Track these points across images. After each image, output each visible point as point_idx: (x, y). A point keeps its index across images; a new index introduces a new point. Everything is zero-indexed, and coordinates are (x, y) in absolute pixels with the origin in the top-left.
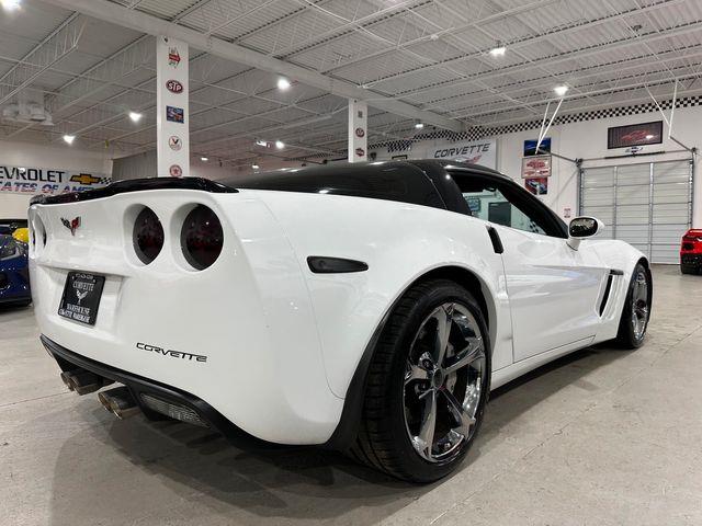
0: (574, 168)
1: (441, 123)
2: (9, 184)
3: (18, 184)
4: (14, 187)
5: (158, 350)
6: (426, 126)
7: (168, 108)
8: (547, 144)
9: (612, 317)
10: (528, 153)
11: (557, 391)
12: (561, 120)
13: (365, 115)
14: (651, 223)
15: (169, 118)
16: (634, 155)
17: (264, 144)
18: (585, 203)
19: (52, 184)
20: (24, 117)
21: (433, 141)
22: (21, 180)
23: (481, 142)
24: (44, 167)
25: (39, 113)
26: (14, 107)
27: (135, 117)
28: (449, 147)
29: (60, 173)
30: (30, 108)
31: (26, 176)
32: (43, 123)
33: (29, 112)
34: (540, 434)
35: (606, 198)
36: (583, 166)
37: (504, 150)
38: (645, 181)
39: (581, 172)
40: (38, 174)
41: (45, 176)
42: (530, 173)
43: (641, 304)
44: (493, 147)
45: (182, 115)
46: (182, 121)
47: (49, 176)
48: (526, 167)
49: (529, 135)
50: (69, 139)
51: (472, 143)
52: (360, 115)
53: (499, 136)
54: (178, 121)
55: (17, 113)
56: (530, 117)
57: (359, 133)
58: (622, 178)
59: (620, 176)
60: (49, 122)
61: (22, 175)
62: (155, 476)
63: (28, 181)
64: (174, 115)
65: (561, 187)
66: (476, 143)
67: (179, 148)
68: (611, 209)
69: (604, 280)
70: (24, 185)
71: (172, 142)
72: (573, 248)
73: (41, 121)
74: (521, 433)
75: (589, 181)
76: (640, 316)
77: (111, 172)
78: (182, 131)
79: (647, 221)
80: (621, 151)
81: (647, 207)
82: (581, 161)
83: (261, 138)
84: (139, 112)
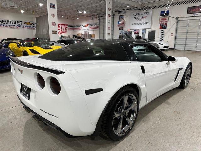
0: (176, 20)
1: (135, 5)
2: (7, 25)
3: (9, 25)
4: (8, 26)
5: (46, 112)
6: (130, 6)
7: (50, 4)
8: (168, 12)
9: (178, 81)
10: (162, 15)
11: (159, 105)
12: (173, 4)
13: (111, 3)
14: (198, 38)
15: (51, 7)
16: (195, 16)
17: (80, 12)
18: (178, 32)
19: (19, 25)
20: (8, 5)
21: (132, 11)
22: (10, 24)
23: (147, 11)
24: (16, 20)
25: (13, 4)
26: (5, 2)
27: (41, 5)
28: (137, 13)
29: (21, 22)
30: (10, 2)
31: (11, 23)
32: (14, 7)
33: (10, 4)
34: (152, 122)
35: (185, 30)
36: (178, 20)
37: (154, 13)
38: (197, 25)
39: (178, 21)
40: (15, 22)
41: (17, 23)
42: (162, 22)
43: (188, 75)
44: (151, 12)
45: (55, 6)
46: (55, 8)
47: (18, 23)
48: (161, 20)
49: (162, 9)
50: (22, 11)
51: (145, 12)
52: (109, 3)
53: (153, 9)
54: (53, 8)
55: (6, 4)
56: (163, 3)
57: (109, 9)
58: (190, 24)
59: (190, 23)
60: (16, 7)
61: (10, 22)
62: (49, 135)
63: (12, 24)
64: (53, 6)
65: (171, 27)
66: (146, 12)
67: (54, 16)
68: (186, 34)
69: (177, 71)
70: (11, 26)
71: (52, 15)
72: (168, 64)
73: (13, 7)
74: (147, 121)
75: (180, 24)
76: (187, 79)
77: (36, 21)
78: (55, 11)
79: (196, 37)
80: (191, 15)
81: (197, 33)
82: (178, 18)
83: (79, 10)
84: (42, 4)
